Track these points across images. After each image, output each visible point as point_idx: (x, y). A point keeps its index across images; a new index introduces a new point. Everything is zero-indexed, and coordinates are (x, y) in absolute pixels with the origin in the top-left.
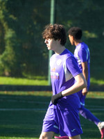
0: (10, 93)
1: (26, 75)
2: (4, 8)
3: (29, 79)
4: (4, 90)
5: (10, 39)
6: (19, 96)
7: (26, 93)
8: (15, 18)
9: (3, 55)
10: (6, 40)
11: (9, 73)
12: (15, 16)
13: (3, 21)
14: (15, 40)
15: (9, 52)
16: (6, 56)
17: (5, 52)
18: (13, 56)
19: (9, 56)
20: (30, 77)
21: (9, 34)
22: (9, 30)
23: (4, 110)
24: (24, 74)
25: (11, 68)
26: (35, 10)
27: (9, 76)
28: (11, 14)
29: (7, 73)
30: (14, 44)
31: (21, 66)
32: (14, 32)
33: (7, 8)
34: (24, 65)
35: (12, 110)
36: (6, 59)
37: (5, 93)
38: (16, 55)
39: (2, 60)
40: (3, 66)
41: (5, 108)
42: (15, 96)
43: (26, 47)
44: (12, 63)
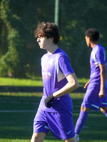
0: (13, 94)
1: (29, 76)
2: (7, 7)
3: (33, 80)
4: (7, 92)
5: (13, 39)
6: (22, 97)
7: (30, 94)
8: (18, 18)
9: (6, 55)
10: (9, 41)
11: (13, 74)
12: (18, 16)
13: (5, 21)
14: (18, 40)
15: (12, 52)
16: (9, 56)
17: (8, 53)
18: (16, 56)
19: (12, 56)
20: (34, 78)
21: (12, 34)
22: (12, 30)
23: (7, 111)
24: (27, 75)
25: (14, 69)
26: (39, 10)
27: (12, 77)
28: (14, 14)
29: (10, 74)
30: (17, 45)
31: (24, 66)
32: (17, 32)
33: (10, 8)
34: (28, 65)
35: (15, 111)
36: (9, 60)
37: (8, 94)
38: (19, 55)
39: (5, 60)
40: (6, 66)
41: (8, 109)
42: (19, 97)
43: (30, 48)
44: (15, 64)
